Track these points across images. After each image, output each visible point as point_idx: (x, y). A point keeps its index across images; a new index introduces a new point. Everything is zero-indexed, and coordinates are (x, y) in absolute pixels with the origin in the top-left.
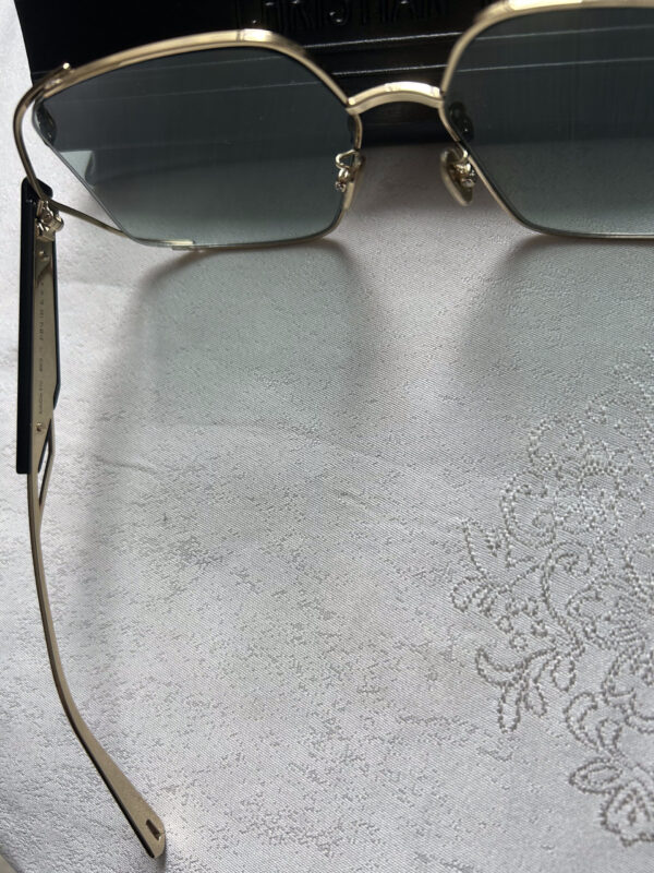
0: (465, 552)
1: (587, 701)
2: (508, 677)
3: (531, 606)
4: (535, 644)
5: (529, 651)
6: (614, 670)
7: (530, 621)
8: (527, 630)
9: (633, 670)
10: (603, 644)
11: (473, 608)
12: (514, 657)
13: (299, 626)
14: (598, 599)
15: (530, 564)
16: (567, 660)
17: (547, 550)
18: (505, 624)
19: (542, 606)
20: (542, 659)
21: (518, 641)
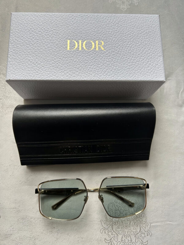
0: (101, 225)
1: (119, 243)
2: (109, 242)
3: (111, 231)
4: (112, 236)
5: (111, 237)
6: (122, 237)
7: (111, 233)
8: (111, 234)
9: (124, 237)
10: (120, 234)
11: (103, 233)
12: (110, 239)
13: (78, 241)
14: (119, 228)
15: (110, 225)
16: (116, 238)
17: (112, 222)
18: (108, 234)
19: (112, 230)
20: (113, 238)
21: (110, 236)
